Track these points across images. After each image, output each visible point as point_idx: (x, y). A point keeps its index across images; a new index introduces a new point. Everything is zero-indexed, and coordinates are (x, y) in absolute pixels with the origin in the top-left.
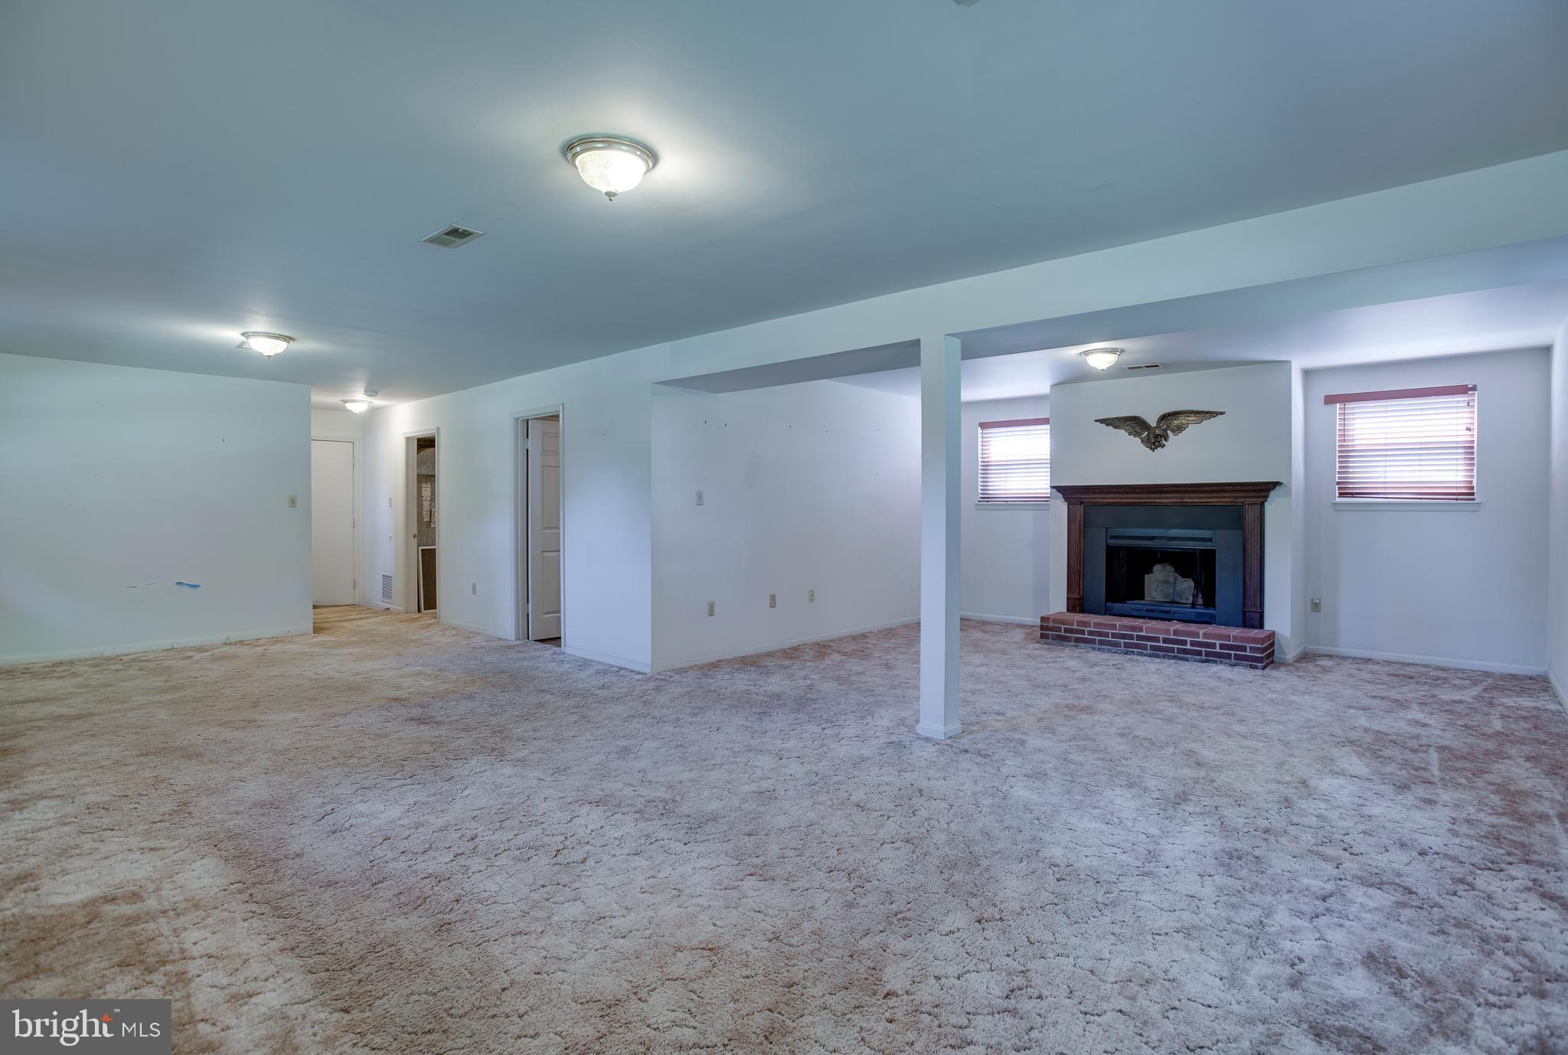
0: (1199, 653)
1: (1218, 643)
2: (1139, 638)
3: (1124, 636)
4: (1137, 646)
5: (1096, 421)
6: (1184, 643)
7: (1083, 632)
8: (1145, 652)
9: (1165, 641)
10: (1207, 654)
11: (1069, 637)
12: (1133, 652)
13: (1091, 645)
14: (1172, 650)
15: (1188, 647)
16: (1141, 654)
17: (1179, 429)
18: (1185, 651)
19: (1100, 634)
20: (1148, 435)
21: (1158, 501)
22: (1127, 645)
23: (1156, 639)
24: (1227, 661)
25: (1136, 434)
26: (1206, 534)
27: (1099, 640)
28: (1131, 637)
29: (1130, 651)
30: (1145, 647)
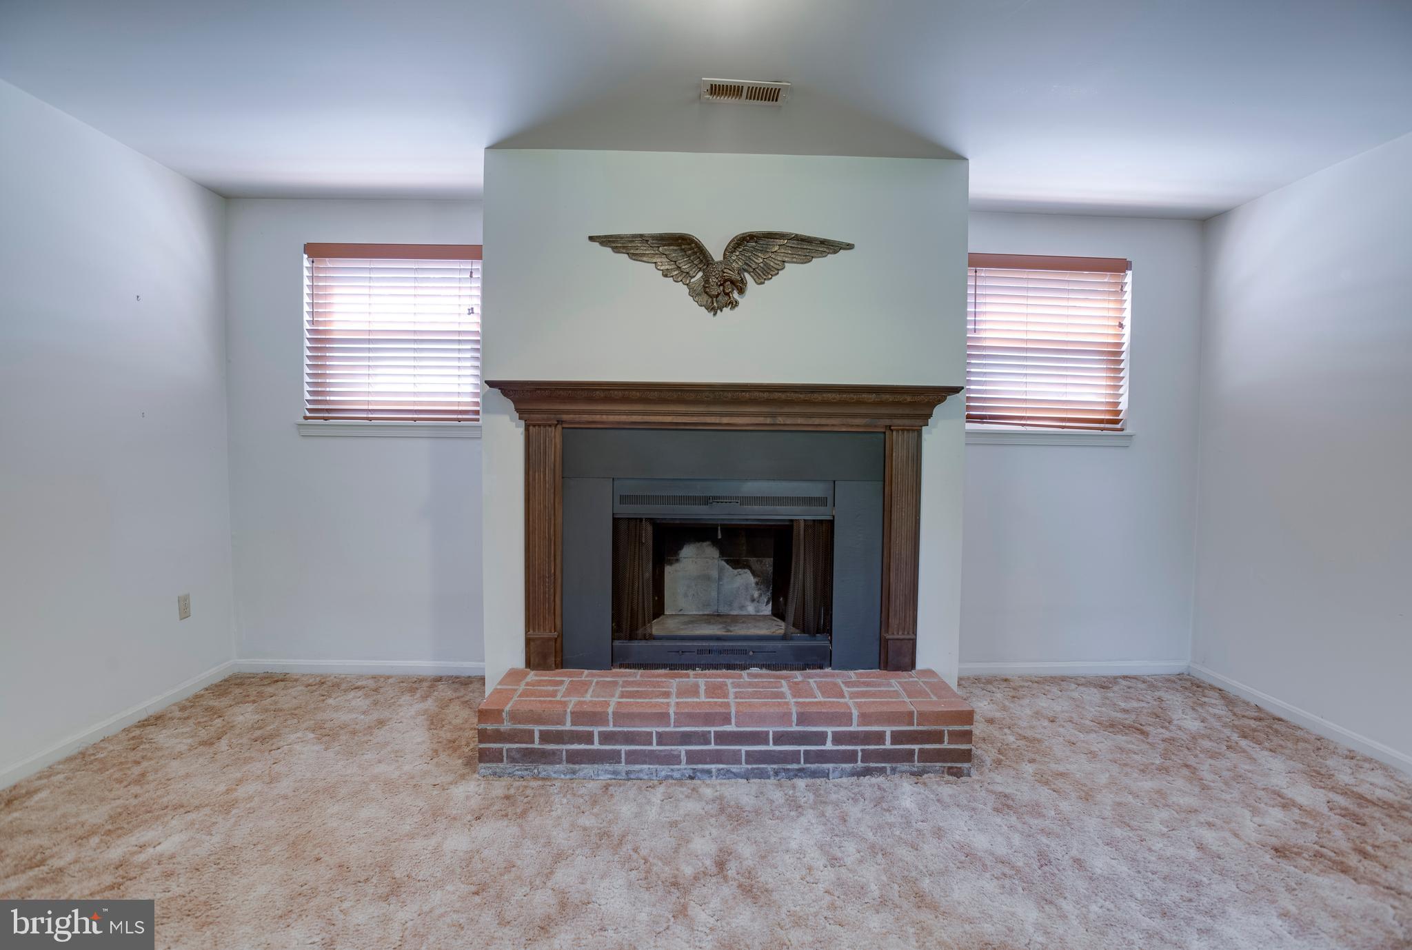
0: (850, 757)
1: (888, 730)
2: (722, 738)
3: (686, 738)
4: (717, 757)
5: (591, 238)
6: (820, 738)
7: (588, 738)
8: (735, 768)
9: (780, 738)
10: (867, 756)
11: (553, 753)
12: (709, 772)
13: (607, 767)
14: (794, 757)
15: (829, 746)
16: (728, 774)
17: (767, 271)
18: (823, 757)
19: (629, 738)
20: (706, 280)
22: (693, 758)
23: (759, 738)
24: (908, 767)
25: (684, 276)
26: (815, 489)
27: (629, 753)
28: (704, 738)
29: (703, 771)
30: (735, 758)
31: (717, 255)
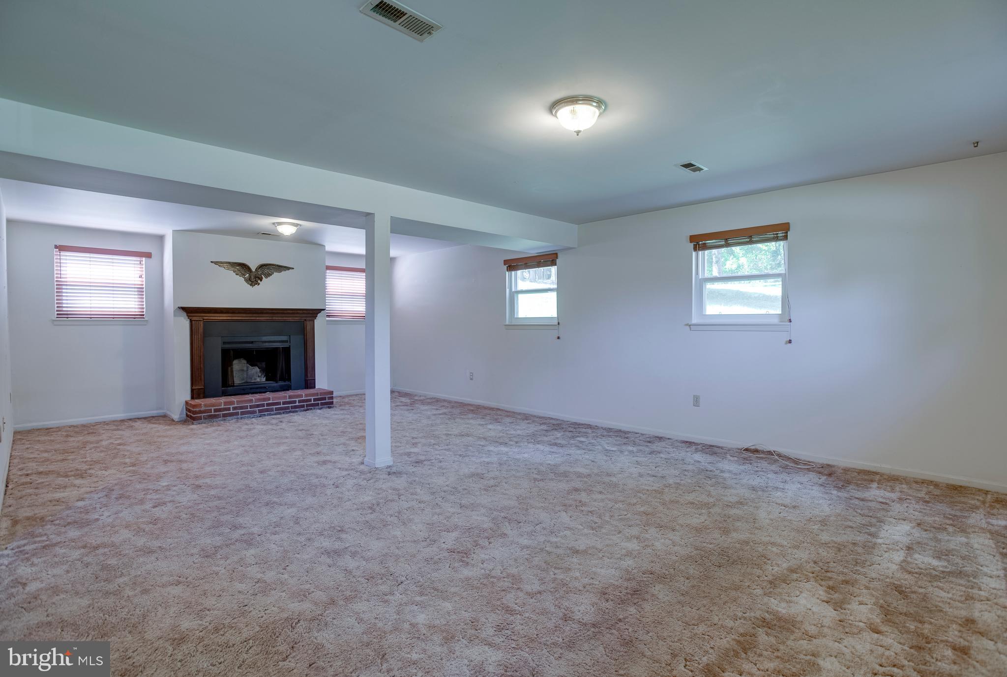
0: (303, 406)
1: (312, 398)
2: (268, 405)
3: (258, 406)
4: (267, 410)
5: (211, 262)
6: (295, 402)
7: (229, 409)
8: (272, 413)
9: (284, 403)
10: (307, 406)
11: (218, 415)
12: (265, 415)
13: (235, 417)
14: (288, 408)
15: (297, 404)
16: (270, 415)
17: (268, 275)
18: (296, 407)
19: (241, 408)
20: (250, 277)
21: (258, 318)
22: (260, 411)
23: (278, 404)
24: (317, 407)
25: (243, 275)
26: (284, 338)
27: (241, 412)
28: (263, 405)
29: (263, 415)
30: (272, 410)
31: (254, 270)
